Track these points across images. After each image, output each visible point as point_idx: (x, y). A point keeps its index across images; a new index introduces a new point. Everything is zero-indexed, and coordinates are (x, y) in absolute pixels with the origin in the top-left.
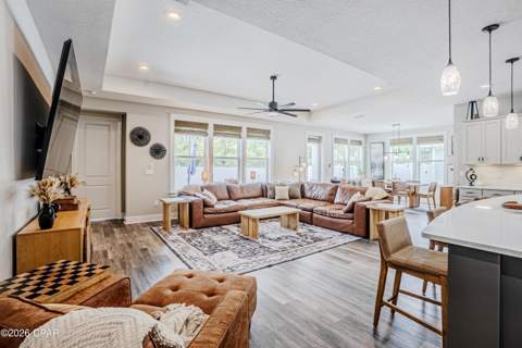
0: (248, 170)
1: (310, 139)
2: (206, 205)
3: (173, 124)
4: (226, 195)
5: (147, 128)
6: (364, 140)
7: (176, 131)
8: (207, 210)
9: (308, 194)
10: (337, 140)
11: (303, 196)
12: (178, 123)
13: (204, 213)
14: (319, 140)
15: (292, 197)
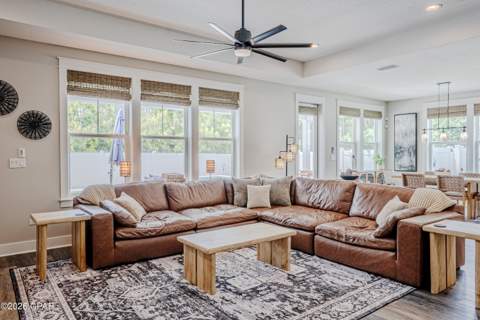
0: (203, 158)
1: (302, 109)
2: (118, 222)
3: (63, 76)
4: (163, 202)
5: (11, 82)
6: (385, 110)
7: (70, 89)
8: (121, 232)
9: (303, 198)
10: (343, 110)
11: (295, 202)
12: (73, 75)
13: (116, 239)
14: (316, 109)
15: (275, 204)
